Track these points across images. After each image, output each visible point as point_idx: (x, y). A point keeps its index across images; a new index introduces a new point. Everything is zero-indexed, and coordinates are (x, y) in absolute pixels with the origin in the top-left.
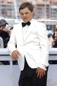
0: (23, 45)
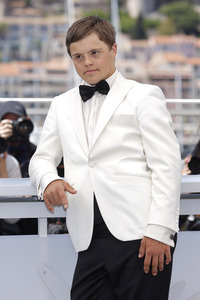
0: (87, 160)
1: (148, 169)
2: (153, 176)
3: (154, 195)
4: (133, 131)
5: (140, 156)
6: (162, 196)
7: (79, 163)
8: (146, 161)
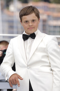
0: (27, 66)
1: (51, 70)
2: (54, 73)
3: (55, 81)
4: (45, 54)
5: (48, 64)
6: (58, 81)
7: (23, 66)
8: (50, 66)
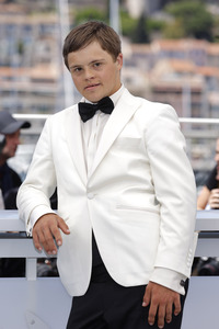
1: (156, 202)
2: (163, 210)
4: (139, 157)
8: (154, 193)
